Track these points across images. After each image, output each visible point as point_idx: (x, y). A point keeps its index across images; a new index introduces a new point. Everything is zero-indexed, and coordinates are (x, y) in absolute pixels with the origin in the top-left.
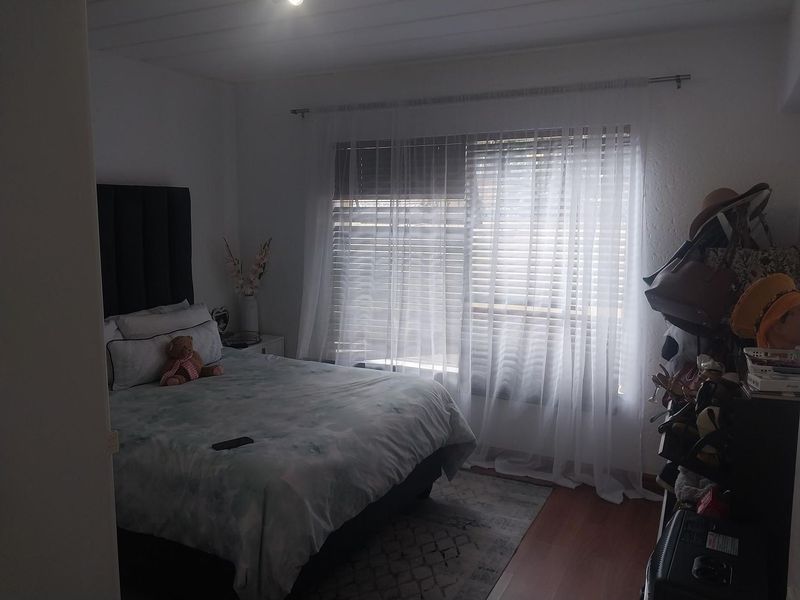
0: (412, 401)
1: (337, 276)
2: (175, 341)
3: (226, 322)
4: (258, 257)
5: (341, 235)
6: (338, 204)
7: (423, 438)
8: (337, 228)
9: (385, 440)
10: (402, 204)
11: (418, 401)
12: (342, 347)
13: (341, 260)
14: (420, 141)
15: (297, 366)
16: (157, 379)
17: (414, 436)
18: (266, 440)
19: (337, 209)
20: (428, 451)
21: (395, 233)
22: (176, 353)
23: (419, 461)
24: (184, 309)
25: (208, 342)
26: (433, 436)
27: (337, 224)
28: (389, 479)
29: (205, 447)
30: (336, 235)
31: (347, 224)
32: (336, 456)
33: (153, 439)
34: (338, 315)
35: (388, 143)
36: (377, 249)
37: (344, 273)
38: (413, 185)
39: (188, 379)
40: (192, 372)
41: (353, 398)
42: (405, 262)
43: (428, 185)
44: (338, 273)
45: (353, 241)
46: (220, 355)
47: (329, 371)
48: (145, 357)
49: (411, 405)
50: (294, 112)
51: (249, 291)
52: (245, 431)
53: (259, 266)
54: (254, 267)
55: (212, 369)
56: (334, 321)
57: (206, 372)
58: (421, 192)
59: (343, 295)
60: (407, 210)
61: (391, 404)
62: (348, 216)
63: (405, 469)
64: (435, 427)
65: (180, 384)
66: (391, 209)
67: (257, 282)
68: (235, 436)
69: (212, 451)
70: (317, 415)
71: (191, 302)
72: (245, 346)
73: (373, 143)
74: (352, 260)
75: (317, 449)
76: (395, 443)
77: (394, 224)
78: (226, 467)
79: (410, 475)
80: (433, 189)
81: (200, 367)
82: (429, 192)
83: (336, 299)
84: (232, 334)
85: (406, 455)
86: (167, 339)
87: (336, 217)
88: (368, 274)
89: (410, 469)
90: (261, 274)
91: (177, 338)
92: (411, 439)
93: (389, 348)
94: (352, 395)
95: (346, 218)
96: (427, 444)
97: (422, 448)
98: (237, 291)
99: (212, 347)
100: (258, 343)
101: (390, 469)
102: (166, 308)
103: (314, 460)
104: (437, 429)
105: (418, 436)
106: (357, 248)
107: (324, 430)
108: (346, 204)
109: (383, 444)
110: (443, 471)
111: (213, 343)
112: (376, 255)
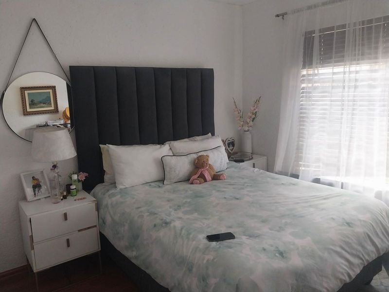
0: (361, 217)
1: (302, 120)
2: (199, 158)
3: (233, 146)
4: (252, 109)
5: (306, 92)
6: (304, 72)
7: (370, 248)
8: (303, 88)
9: (339, 249)
10: (353, 68)
11: (366, 217)
12: (304, 166)
13: (305, 109)
14: (370, 21)
15: (273, 178)
16: (188, 180)
17: (363, 247)
18: (244, 238)
19: (304, 76)
20: (374, 256)
21: (346, 89)
22: (199, 165)
23: (366, 264)
24: (208, 138)
25: (219, 159)
26: (379, 246)
27: (303, 85)
28: (341, 280)
29: (202, 237)
30: (303, 93)
31: (310, 85)
32: (296, 261)
33: (172, 225)
34: (302, 145)
35: (344, 26)
36: (331, 101)
37: (307, 117)
38: (363, 55)
39: (205, 181)
40: (208, 176)
41: (312, 209)
42: (354, 109)
43: (376, 53)
44: (303, 117)
45: (314, 97)
46: (226, 166)
47: (294, 184)
48: (182, 166)
49: (360, 221)
50: (278, 16)
51: (246, 129)
52: (230, 227)
53: (253, 114)
54: (250, 114)
55: (219, 176)
56: (299, 149)
57: (216, 177)
58: (370, 59)
59: (306, 132)
60: (357, 72)
61: (344, 219)
62: (311, 80)
63: (354, 271)
64: (380, 238)
65: (200, 184)
66: (344, 73)
67: (251, 123)
68: (223, 230)
69: (206, 241)
70: (284, 221)
71: (213, 134)
72: (243, 161)
73: (332, 28)
74: (313, 109)
75: (281, 254)
76: (346, 251)
77: (346, 84)
78: (212, 258)
79: (358, 276)
80: (380, 55)
81: (213, 173)
82: (376, 58)
83: (301, 135)
84: (237, 153)
85: (356, 261)
86: (195, 156)
87: (303, 81)
88: (324, 118)
89: (358, 271)
90: (254, 119)
91: (200, 156)
92: (360, 248)
93: (338, 170)
94: (311, 206)
95: (310, 81)
96: (372, 252)
97: (369, 255)
98: (239, 128)
99: (221, 162)
100: (251, 159)
101: (342, 274)
102: (198, 138)
103: (278, 264)
104: (382, 240)
105: (366, 245)
106: (317, 101)
107: (287, 237)
108: (311, 72)
109: (337, 252)
110: (383, 267)
111: (222, 160)
112: (331, 105)
